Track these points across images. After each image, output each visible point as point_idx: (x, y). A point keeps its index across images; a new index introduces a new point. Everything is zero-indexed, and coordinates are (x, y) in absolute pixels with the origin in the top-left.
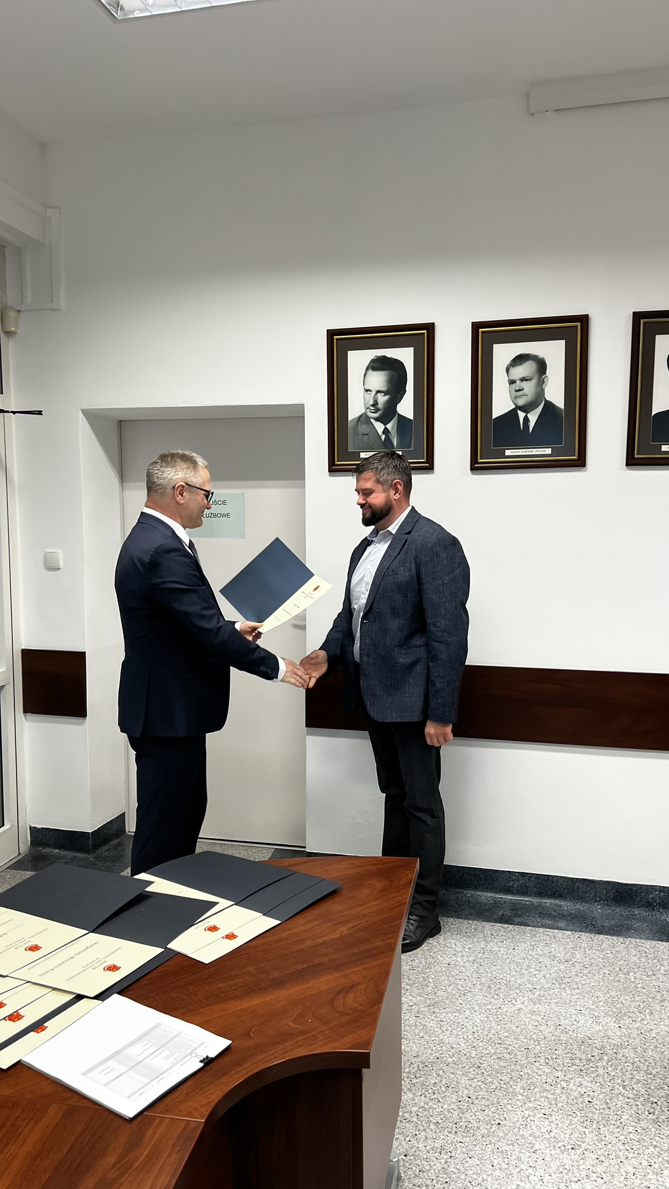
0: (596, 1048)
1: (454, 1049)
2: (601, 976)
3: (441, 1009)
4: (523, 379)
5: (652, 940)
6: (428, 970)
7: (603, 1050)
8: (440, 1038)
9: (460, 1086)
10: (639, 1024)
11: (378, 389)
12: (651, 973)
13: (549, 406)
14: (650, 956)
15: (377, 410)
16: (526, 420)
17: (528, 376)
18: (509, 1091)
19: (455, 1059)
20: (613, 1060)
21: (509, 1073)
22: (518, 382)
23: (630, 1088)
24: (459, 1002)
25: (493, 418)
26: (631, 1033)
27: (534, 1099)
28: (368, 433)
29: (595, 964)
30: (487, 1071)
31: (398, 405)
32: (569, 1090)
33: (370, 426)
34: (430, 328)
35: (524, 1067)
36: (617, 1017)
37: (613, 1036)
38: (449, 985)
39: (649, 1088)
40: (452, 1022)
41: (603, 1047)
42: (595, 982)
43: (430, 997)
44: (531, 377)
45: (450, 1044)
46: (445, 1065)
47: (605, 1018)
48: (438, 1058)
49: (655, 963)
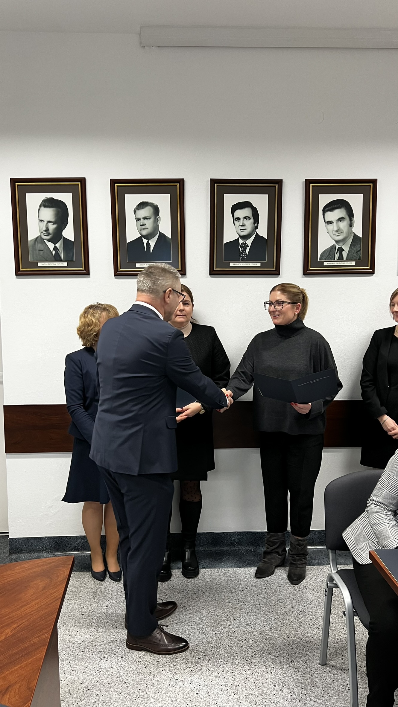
0: (201, 651)
1: (109, 672)
2: (204, 598)
3: (100, 642)
4: (145, 218)
5: (234, 567)
6: (92, 614)
7: (206, 653)
8: (99, 665)
9: (112, 700)
10: (227, 629)
11: (49, 220)
12: (233, 591)
13: (162, 236)
14: (233, 579)
15: (48, 234)
16: (148, 244)
17: (148, 216)
18: (145, 697)
19: (109, 680)
20: (212, 659)
21: (145, 683)
22: (142, 220)
23: (222, 678)
24: (113, 634)
25: (127, 242)
26: (223, 636)
27: (162, 699)
28: (42, 249)
29: (201, 590)
30: (130, 684)
31: (63, 231)
32: (184, 688)
33: (44, 245)
34: (83, 181)
35: (155, 676)
36: (214, 626)
37: (212, 641)
38: (107, 622)
39: (234, 675)
40: (108, 651)
41: (206, 650)
42: (200, 603)
43: (93, 634)
44: (149, 217)
45: (106, 669)
46: (102, 686)
47: (206, 628)
48: (97, 681)
49: (236, 583)
